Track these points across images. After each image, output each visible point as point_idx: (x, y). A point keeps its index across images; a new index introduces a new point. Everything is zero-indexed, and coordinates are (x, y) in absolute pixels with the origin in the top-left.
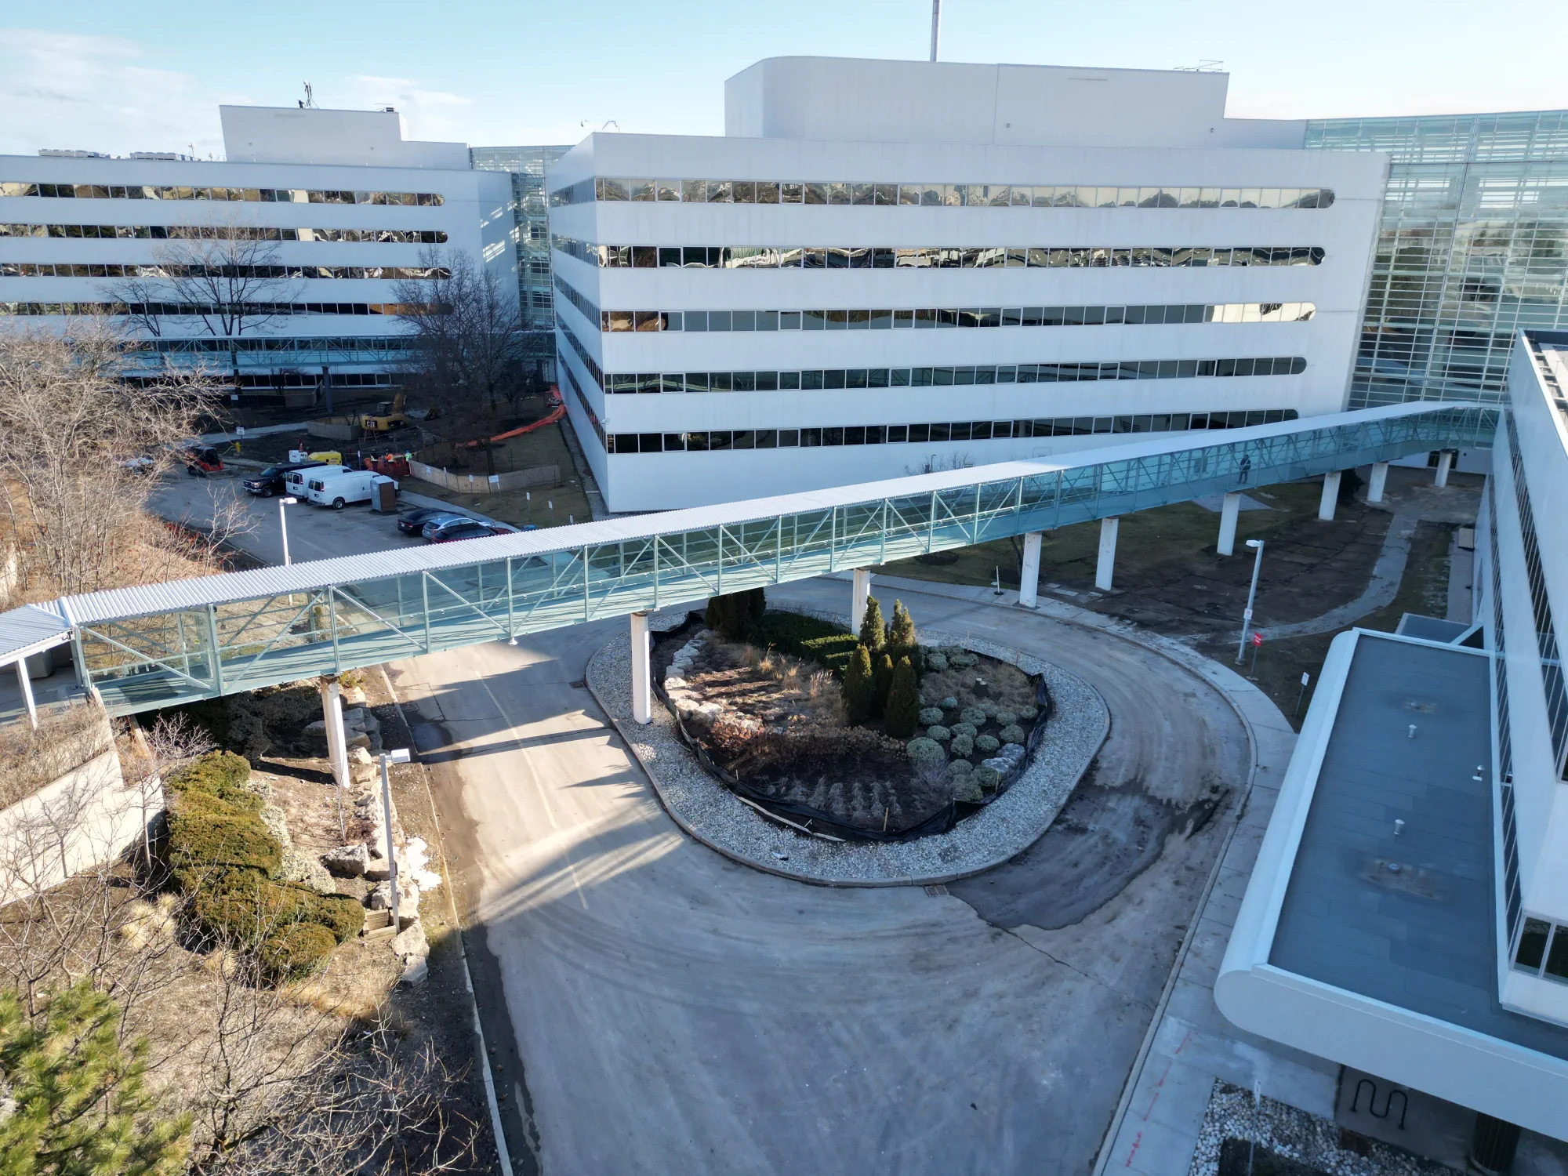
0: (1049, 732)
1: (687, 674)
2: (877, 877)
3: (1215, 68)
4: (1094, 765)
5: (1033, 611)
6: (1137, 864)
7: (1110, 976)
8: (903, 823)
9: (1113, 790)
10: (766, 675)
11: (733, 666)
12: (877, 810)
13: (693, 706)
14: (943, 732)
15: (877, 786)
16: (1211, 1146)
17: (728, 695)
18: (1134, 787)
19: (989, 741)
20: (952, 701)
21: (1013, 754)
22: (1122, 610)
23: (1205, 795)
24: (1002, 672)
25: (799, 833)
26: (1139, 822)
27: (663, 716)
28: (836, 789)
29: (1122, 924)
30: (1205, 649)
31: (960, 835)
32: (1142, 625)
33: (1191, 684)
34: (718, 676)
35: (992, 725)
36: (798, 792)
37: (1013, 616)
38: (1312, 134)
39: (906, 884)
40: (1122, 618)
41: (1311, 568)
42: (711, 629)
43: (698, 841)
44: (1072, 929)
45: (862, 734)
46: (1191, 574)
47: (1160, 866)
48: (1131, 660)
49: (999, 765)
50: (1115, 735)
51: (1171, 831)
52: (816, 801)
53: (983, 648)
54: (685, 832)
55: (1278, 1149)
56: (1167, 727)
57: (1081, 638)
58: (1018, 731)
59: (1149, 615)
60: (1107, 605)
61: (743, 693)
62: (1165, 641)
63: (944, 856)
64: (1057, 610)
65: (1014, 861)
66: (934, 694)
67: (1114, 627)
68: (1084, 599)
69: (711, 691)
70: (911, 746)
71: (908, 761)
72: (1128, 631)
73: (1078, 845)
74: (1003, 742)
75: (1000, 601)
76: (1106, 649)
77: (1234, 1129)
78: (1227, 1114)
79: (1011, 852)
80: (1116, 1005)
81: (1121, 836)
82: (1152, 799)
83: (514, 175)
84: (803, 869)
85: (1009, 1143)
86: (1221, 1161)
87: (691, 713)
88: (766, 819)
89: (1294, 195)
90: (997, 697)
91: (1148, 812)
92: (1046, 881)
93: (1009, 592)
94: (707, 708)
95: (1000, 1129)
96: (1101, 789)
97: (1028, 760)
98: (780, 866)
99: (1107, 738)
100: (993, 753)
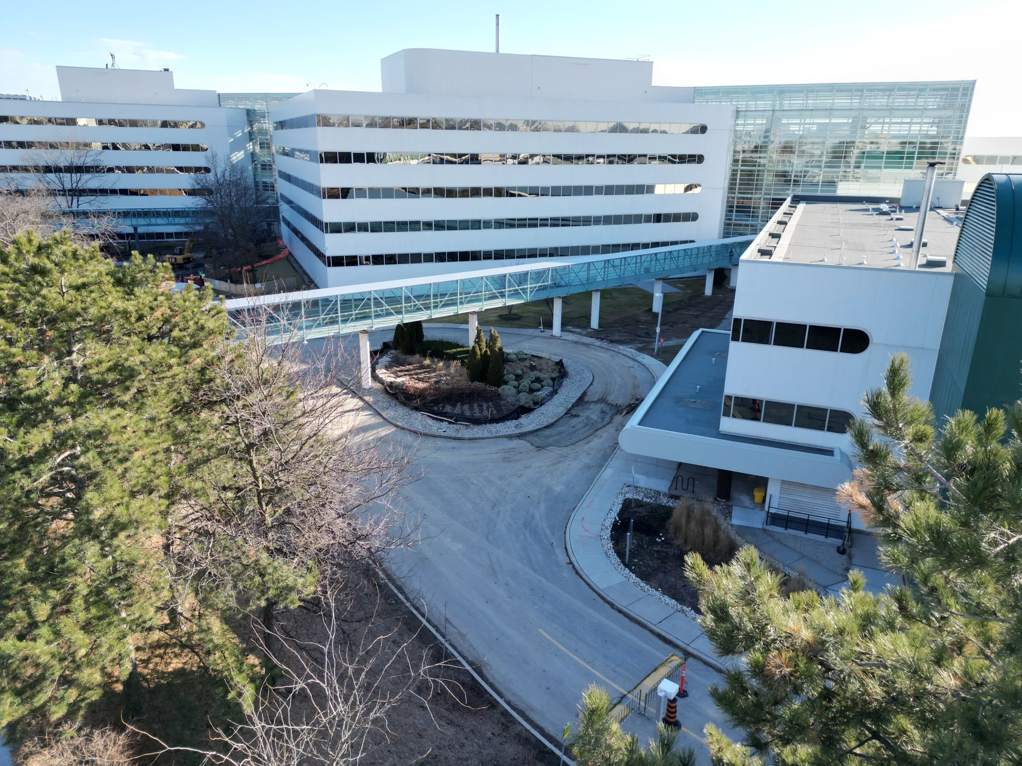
0: (565, 383)
1: (386, 368)
2: (486, 435)
3: (646, 59)
4: (584, 394)
5: (559, 338)
6: (600, 426)
7: (585, 459)
8: (497, 417)
9: (592, 402)
10: (428, 366)
11: (409, 364)
12: (485, 413)
13: (393, 380)
14: (516, 383)
15: (485, 406)
16: (621, 499)
17: (410, 375)
18: (602, 400)
19: (537, 385)
20: (519, 372)
21: (547, 390)
22: (602, 336)
23: (633, 401)
24: (543, 361)
25: (450, 423)
26: (603, 412)
27: (377, 385)
28: (466, 407)
29: (592, 444)
30: (640, 350)
31: (524, 419)
32: (612, 342)
33: (631, 363)
34: (402, 368)
35: (538, 380)
36: (448, 409)
37: (550, 341)
38: (698, 94)
39: (499, 437)
40: (602, 339)
41: (697, 316)
42: (396, 349)
43: (403, 428)
44: (572, 447)
45: (477, 384)
46: (639, 321)
47: (611, 425)
48: (604, 356)
49: (541, 394)
50: (595, 383)
51: (616, 414)
52: (457, 410)
53: (534, 353)
54: (397, 426)
55: (645, 500)
56: (618, 379)
57: (581, 348)
58: (551, 382)
59: (616, 338)
60: (596, 334)
61: (416, 374)
62: (622, 347)
63: (516, 427)
64: (571, 337)
65: (547, 427)
66: (510, 370)
67: (598, 343)
68: (584, 332)
69: (400, 374)
70: (500, 390)
71: (499, 395)
72: (605, 344)
73: (574, 421)
74: (543, 387)
75: (543, 334)
76: (594, 352)
77: (629, 496)
78: (627, 492)
79: (546, 424)
80: (588, 467)
81: (594, 417)
82: (609, 404)
83: (247, 110)
84: (454, 435)
85: (543, 506)
86: (623, 505)
87: (391, 383)
88: (434, 418)
89: (688, 127)
90: (540, 371)
91: (607, 409)
92: (560, 433)
93: (548, 331)
94: (399, 380)
95: (539, 502)
96: (587, 402)
97: (555, 392)
98: (443, 434)
99: (591, 384)
100: (539, 390)
